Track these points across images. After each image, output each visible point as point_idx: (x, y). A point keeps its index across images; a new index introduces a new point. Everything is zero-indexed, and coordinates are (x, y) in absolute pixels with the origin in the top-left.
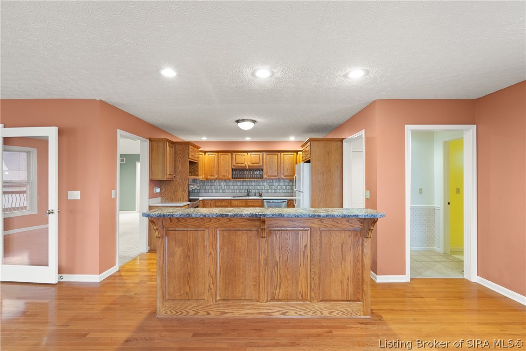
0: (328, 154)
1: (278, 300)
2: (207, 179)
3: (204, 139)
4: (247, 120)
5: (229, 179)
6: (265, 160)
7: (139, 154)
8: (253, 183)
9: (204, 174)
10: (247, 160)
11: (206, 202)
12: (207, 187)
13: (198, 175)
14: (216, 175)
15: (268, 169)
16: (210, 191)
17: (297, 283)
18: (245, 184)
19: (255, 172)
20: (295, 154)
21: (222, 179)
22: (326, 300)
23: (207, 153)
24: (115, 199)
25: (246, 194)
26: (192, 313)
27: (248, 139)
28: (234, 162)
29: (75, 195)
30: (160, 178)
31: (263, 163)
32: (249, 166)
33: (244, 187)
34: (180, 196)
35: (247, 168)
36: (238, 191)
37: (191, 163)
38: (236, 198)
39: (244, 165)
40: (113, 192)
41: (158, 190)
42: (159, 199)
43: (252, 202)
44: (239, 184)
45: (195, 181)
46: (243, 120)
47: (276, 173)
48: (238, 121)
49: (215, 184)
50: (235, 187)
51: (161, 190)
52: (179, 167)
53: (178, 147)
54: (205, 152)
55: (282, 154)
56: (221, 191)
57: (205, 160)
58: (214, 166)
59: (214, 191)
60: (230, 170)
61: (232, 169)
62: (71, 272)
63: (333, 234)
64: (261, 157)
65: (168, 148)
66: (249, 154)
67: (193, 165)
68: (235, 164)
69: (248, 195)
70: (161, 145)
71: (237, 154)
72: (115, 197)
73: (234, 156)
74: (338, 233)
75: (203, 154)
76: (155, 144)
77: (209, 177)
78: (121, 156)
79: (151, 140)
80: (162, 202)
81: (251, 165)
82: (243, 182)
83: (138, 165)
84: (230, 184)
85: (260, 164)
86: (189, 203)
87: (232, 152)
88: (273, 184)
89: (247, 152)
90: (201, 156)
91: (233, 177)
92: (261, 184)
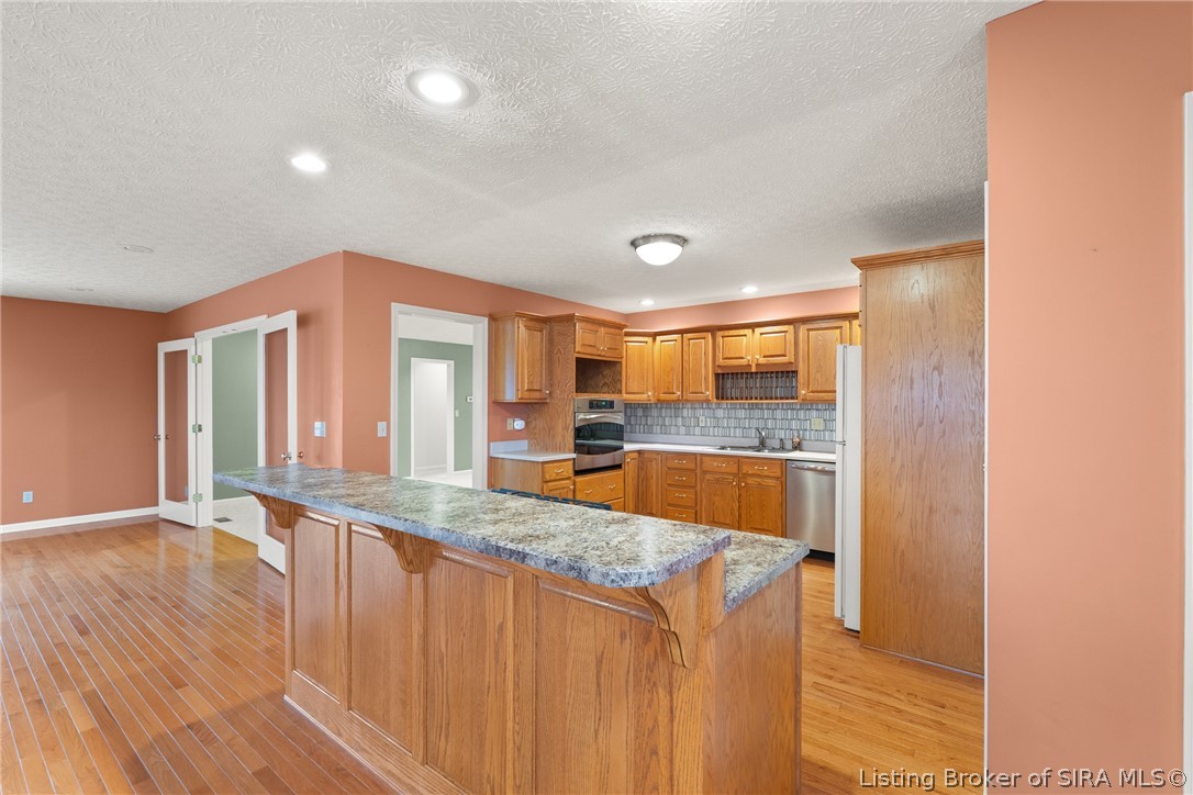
3: (648, 304)
4: (656, 237)
5: (708, 401)
6: (801, 345)
8: (779, 412)
9: (650, 387)
10: (751, 348)
11: (646, 456)
12: (667, 419)
13: (617, 391)
14: (678, 390)
15: (813, 371)
16: (673, 429)
18: (757, 413)
19: (777, 381)
21: (694, 402)
23: (659, 338)
24: (386, 440)
25: (756, 442)
29: (321, 428)
31: (797, 353)
32: (757, 365)
33: (754, 424)
34: (559, 439)
35: (754, 370)
36: (738, 432)
37: (584, 363)
38: (728, 452)
39: (744, 362)
40: (381, 426)
41: (519, 424)
42: (524, 444)
43: (756, 464)
44: (742, 413)
45: (602, 405)
46: (647, 239)
48: (634, 244)
49: (685, 412)
50: (732, 423)
51: (527, 424)
52: (558, 374)
53: (557, 327)
54: (654, 335)
56: (697, 430)
57: (645, 358)
58: (673, 369)
59: (683, 430)
60: (711, 378)
61: (716, 374)
64: (790, 336)
65: (525, 333)
66: (758, 330)
67: (597, 370)
68: (721, 361)
69: (762, 445)
70: (509, 325)
71: (727, 333)
72: (385, 435)
73: (720, 340)
75: (650, 340)
76: (500, 325)
77: (663, 396)
79: (493, 318)
80: (529, 451)
81: (763, 361)
84: (720, 413)
85: (789, 358)
86: (574, 456)
87: (713, 330)
89: (752, 326)
90: (634, 345)
91: (721, 395)
92: (802, 414)
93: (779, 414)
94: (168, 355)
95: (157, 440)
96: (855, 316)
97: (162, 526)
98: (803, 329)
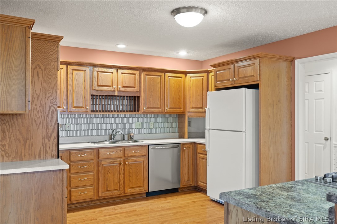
5: (86, 113)
6: (143, 83)
10: (116, 81)
20: (183, 76)
28: (95, 83)
31: (140, 87)
32: (119, 91)
35: (116, 94)
36: (94, 133)
39: (111, 89)
47: (159, 102)
60: (89, 97)
61: (92, 96)
64: (137, 77)
66: (120, 71)
68: (96, 87)
71: (100, 69)
73: (95, 73)
85: (137, 89)
87: (91, 66)
89: (117, 68)
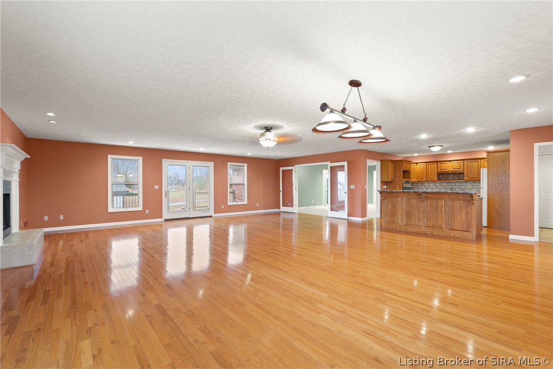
0: (503, 161)
1: (429, 227)
2: (419, 181)
3: (416, 155)
4: (437, 146)
5: (435, 181)
6: (465, 166)
7: (375, 166)
9: (416, 178)
10: (449, 167)
12: (419, 186)
13: (410, 179)
14: (425, 178)
15: (468, 173)
16: (421, 189)
17: (438, 220)
18: (450, 184)
19: (458, 175)
21: (430, 181)
22: (452, 230)
23: (418, 164)
26: (394, 228)
27: (449, 152)
28: (439, 169)
29: (353, 187)
30: (386, 180)
31: (464, 168)
32: (451, 171)
33: (449, 187)
36: (444, 190)
37: (404, 172)
39: (447, 170)
40: (366, 186)
41: (385, 187)
44: (445, 184)
45: (407, 182)
46: (433, 146)
48: (430, 147)
49: (426, 184)
50: (442, 187)
51: (387, 187)
52: (397, 174)
53: (396, 163)
54: (417, 163)
55: (482, 160)
56: (430, 189)
57: (417, 168)
58: (423, 173)
59: (425, 189)
60: (436, 175)
61: (438, 174)
62: (351, 216)
63: (456, 201)
64: (462, 164)
65: (390, 164)
66: (452, 162)
67: (406, 173)
68: (440, 170)
70: (387, 163)
71: (441, 163)
72: (366, 188)
74: (458, 201)
75: (416, 165)
76: (383, 163)
78: (368, 166)
79: (381, 161)
81: (453, 170)
82: (448, 183)
83: (375, 173)
84: (438, 184)
85: (462, 169)
87: (437, 162)
88: (475, 184)
89: (450, 161)
90: (413, 166)
91: (439, 179)
92: (464, 184)
93: (457, 184)
94: (283, 171)
95: (280, 191)
96: (485, 158)
97: (281, 213)
98: (466, 162)
